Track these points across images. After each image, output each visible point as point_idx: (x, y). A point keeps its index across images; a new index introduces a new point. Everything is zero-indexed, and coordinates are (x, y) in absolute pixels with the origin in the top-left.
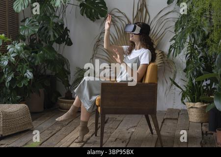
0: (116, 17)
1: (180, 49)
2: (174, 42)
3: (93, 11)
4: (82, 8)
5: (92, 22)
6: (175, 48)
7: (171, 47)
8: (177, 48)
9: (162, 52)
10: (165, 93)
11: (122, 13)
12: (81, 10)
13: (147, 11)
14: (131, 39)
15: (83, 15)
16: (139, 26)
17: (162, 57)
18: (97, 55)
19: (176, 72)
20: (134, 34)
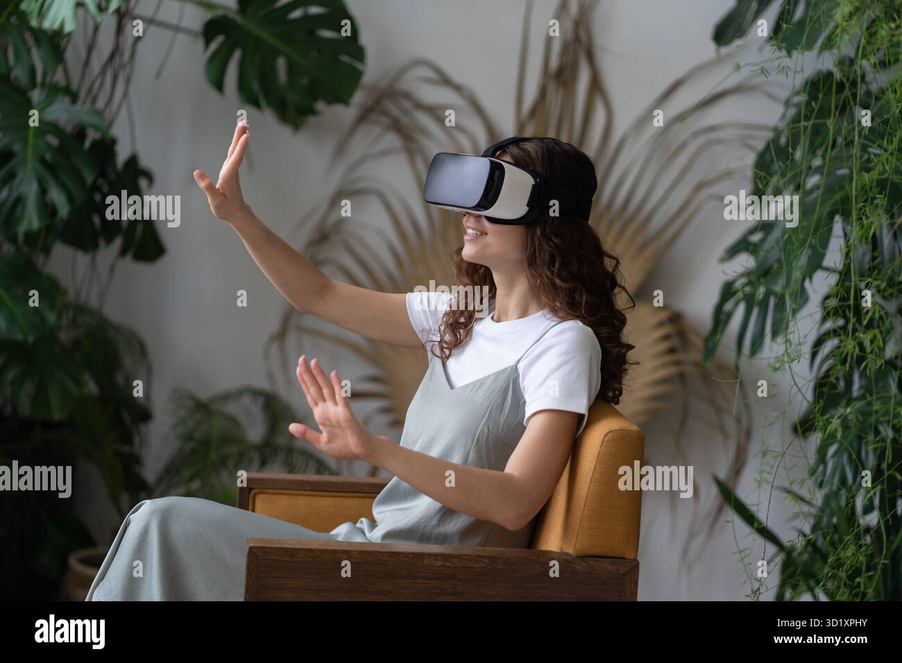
0: (420, 106)
1: (780, 306)
2: (745, 262)
3: (281, 63)
4: (214, 46)
5: (285, 131)
6: (750, 301)
7: (728, 291)
8: (764, 305)
9: (675, 319)
10: (685, 553)
11: (458, 88)
12: (212, 60)
13: (596, 85)
14: (468, 251)
15: (219, 85)
16: (517, 163)
17: (674, 342)
18: (308, 321)
19: (748, 434)
20: (492, 220)
